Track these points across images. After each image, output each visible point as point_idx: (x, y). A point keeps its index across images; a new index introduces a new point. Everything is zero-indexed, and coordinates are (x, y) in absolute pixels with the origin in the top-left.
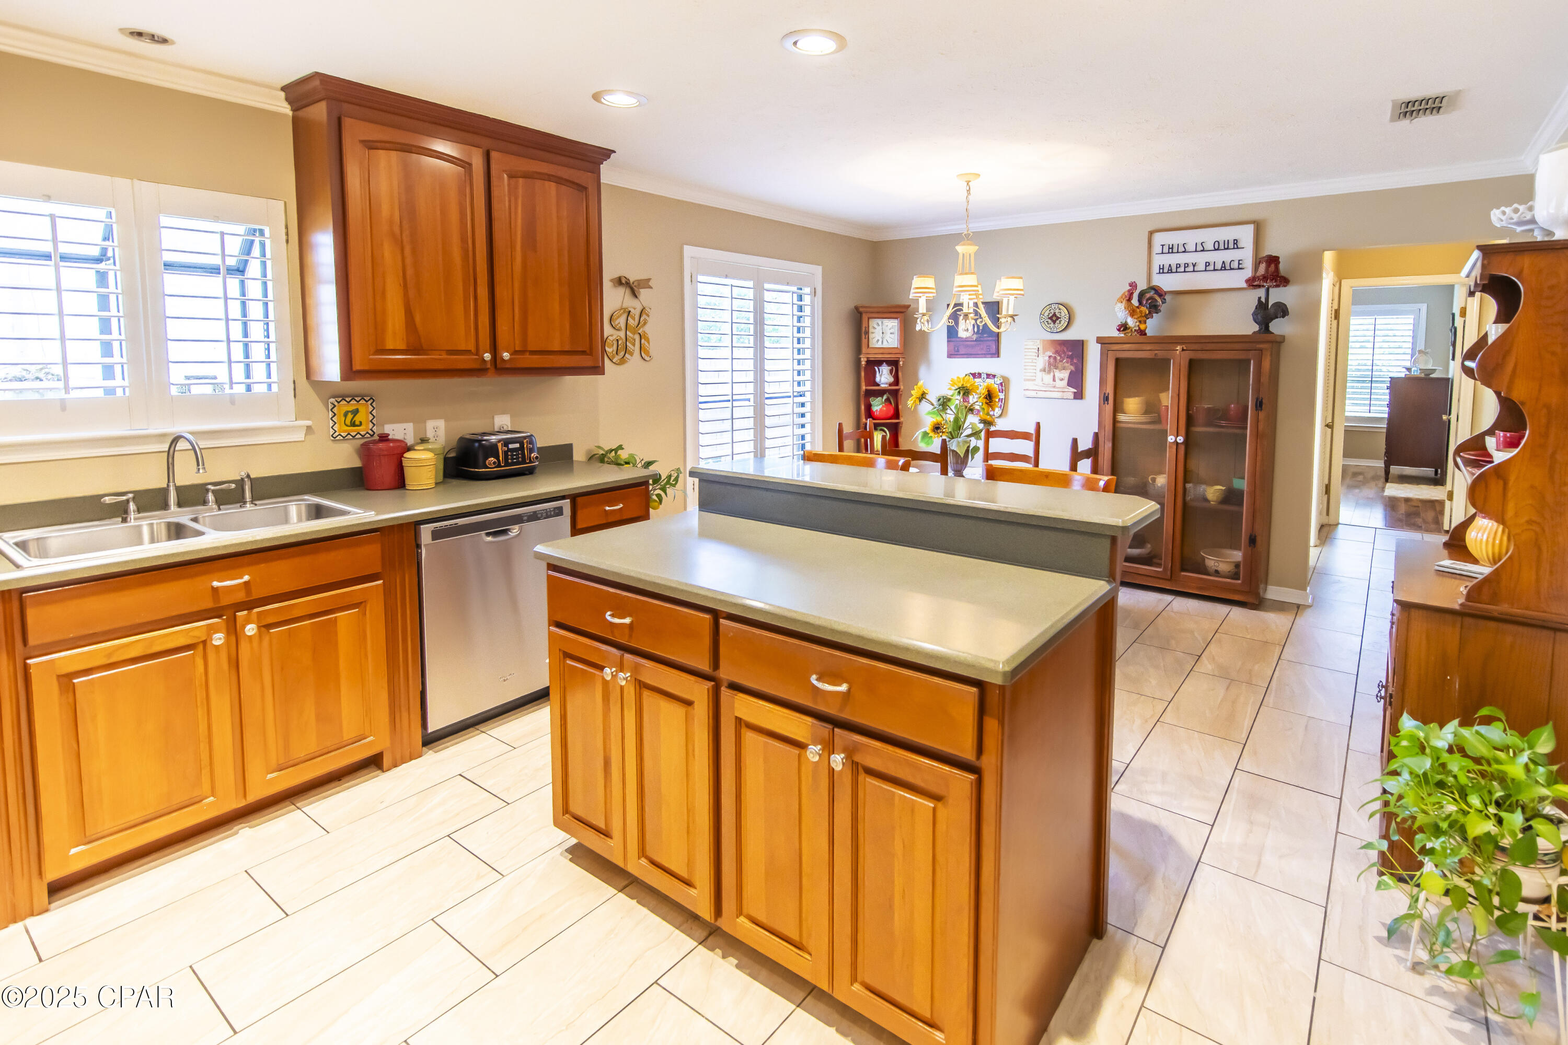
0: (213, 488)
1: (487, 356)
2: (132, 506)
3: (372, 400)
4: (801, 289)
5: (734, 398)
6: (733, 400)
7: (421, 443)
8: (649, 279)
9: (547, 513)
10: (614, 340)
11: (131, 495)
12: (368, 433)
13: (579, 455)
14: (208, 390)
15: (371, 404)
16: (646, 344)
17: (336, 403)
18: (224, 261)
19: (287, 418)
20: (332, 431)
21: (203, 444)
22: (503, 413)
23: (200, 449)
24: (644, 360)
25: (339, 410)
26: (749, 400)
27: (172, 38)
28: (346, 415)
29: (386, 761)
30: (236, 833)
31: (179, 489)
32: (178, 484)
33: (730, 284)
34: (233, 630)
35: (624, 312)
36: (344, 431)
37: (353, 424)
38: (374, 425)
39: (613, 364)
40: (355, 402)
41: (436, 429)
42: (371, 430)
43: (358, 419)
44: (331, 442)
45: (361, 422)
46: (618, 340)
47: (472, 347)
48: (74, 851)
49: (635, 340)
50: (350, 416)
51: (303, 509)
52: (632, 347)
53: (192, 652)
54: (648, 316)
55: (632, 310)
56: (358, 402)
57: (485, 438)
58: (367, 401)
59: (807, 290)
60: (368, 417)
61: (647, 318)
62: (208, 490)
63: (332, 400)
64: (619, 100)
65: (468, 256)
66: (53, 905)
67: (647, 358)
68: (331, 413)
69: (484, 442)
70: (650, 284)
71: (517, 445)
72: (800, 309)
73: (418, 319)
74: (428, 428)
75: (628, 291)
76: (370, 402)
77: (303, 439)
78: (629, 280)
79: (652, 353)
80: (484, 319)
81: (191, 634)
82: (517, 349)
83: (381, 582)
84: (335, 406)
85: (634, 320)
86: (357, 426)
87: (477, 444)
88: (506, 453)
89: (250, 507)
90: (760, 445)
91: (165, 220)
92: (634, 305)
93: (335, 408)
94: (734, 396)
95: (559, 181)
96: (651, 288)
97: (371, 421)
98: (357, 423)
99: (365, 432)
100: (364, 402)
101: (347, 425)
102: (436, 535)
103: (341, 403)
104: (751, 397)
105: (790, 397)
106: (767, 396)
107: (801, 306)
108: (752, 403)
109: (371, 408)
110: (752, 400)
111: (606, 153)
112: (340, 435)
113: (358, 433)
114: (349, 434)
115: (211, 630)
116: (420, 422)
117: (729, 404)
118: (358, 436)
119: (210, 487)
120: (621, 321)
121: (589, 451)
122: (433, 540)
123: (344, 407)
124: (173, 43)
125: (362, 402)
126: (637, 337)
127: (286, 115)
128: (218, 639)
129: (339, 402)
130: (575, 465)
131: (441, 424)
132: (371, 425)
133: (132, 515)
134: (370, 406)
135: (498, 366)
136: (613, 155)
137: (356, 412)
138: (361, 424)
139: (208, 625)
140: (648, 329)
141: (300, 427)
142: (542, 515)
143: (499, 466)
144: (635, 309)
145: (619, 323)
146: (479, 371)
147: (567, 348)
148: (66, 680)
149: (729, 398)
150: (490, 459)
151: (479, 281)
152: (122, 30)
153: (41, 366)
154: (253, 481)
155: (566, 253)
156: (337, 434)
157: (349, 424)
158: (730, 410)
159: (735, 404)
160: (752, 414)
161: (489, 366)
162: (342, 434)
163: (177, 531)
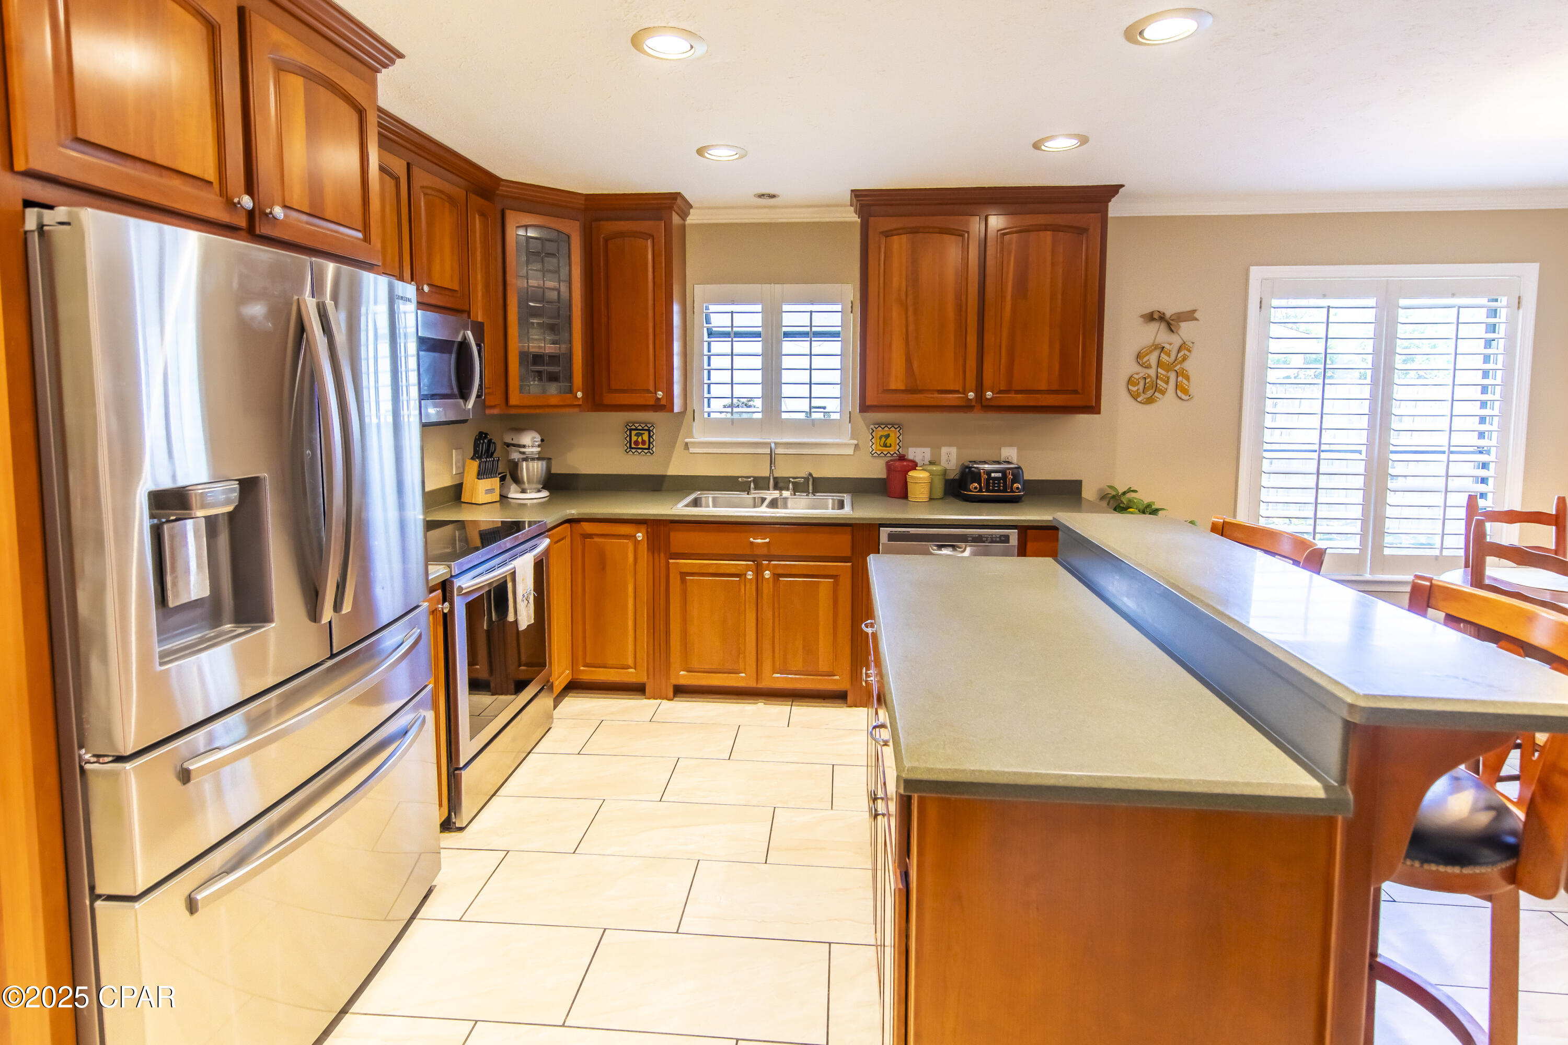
0: (792, 480)
1: (971, 395)
2: (752, 485)
3: (899, 428)
4: (1496, 300)
5: (1322, 449)
6: (1321, 451)
7: (930, 465)
8: (1194, 311)
9: (991, 538)
10: (1140, 378)
11: (752, 479)
12: (895, 453)
13: (1089, 493)
14: (821, 416)
15: (899, 431)
16: (1185, 381)
17: (874, 429)
18: (811, 329)
19: (846, 439)
20: (871, 450)
21: (780, 451)
22: (1011, 445)
23: (775, 454)
24: (1181, 398)
25: (876, 435)
26: (1360, 452)
27: (778, 194)
28: (880, 438)
29: (850, 698)
30: (757, 703)
31: (775, 479)
32: (775, 476)
33: (1326, 305)
34: (758, 571)
35: (1155, 349)
36: (879, 450)
37: (885, 445)
38: (900, 447)
39: (1138, 404)
40: (888, 429)
41: (949, 454)
42: (898, 451)
43: (888, 442)
44: (871, 457)
45: (891, 444)
46: (1145, 378)
47: (958, 387)
48: (682, 673)
49: (1168, 378)
50: (883, 439)
51: (836, 502)
52: (1165, 386)
53: (738, 579)
54: (1190, 351)
55: (1167, 346)
56: (889, 428)
57: (975, 466)
58: (896, 429)
59: (1504, 301)
60: (896, 441)
61: (1187, 353)
62: (790, 481)
63: (872, 426)
64: (1060, 144)
65: (960, 308)
66: (676, 699)
67: (1184, 397)
68: (871, 436)
69: (973, 469)
70: (1196, 315)
71: (999, 475)
72: (1492, 328)
73: (916, 365)
74: (942, 453)
75: (1163, 326)
76: (898, 430)
77: (852, 453)
78: (1164, 314)
79: (1192, 391)
80: (972, 364)
81: (739, 568)
82: (1002, 389)
83: (849, 564)
84: (874, 431)
85: (1169, 356)
86: (888, 447)
87: (967, 470)
88: (988, 481)
89: (811, 496)
90: (1375, 510)
91: (785, 308)
92: (1171, 341)
93: (874, 433)
94: (1322, 446)
95: (1055, 228)
96: (1197, 319)
97: (898, 444)
98: (888, 445)
99: (893, 452)
100: (894, 429)
101: (881, 446)
102: (892, 537)
103: (878, 429)
104: (1364, 448)
105: (1444, 452)
106: (1392, 448)
107: (1495, 325)
108: (1363, 456)
109: (899, 434)
110: (1364, 453)
111: (1113, 190)
112: (876, 452)
113: (889, 453)
114: (882, 453)
115: (748, 568)
116: (936, 448)
117: (1315, 455)
118: (889, 455)
119: (791, 479)
120: (1153, 358)
121: (1101, 490)
122: (889, 541)
123: (881, 432)
124: (779, 196)
125: (893, 429)
126: (1173, 376)
127: (856, 222)
128: (750, 575)
129: (876, 428)
130: (1083, 502)
131: (953, 450)
132: (898, 447)
133: (752, 491)
134: (898, 433)
135: (983, 404)
136: (1121, 190)
137: (887, 436)
138: (890, 446)
139: (747, 565)
140: (1190, 366)
141: (852, 444)
142: (987, 539)
143: (981, 491)
144: (1170, 344)
145: (1148, 360)
146: (967, 407)
147: (1055, 387)
148: (683, 575)
149: (1316, 447)
150: (974, 484)
151: (969, 331)
152: (755, 196)
153: (749, 399)
154: (815, 479)
155: (1060, 297)
156: (874, 452)
157: (882, 445)
158: (1316, 462)
159: (1323, 455)
160: (1362, 471)
161: (974, 404)
162: (878, 452)
163: (774, 504)
